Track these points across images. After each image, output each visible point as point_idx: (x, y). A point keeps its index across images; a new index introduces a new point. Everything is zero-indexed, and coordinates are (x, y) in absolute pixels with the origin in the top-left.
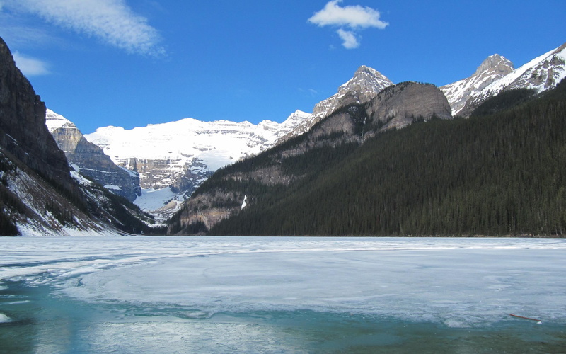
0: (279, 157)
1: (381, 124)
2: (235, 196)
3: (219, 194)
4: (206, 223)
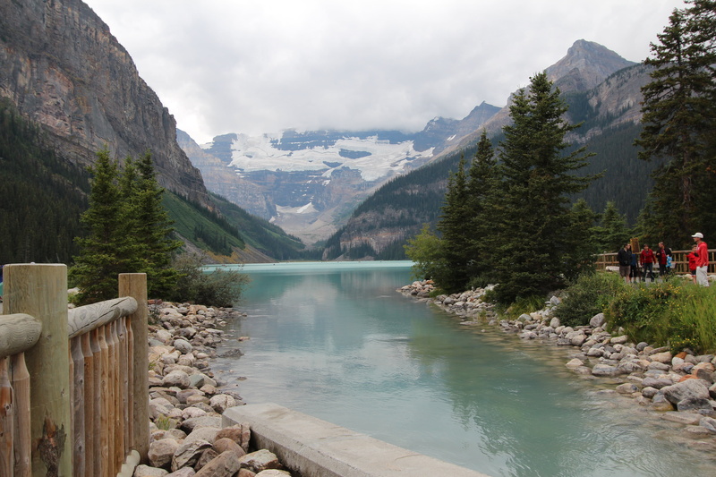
1: (610, 118)
2: (411, 213)
3: (389, 211)
4: (374, 245)
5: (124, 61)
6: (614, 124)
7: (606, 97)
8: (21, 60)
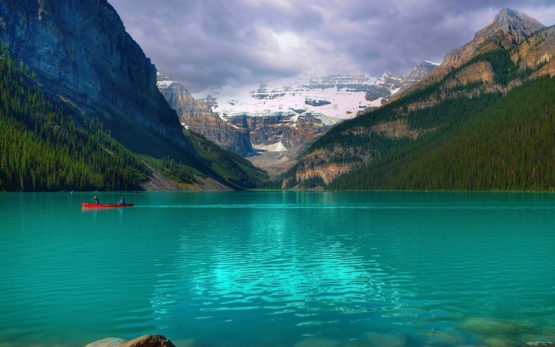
0: (405, 110)
1: (529, 71)
2: (356, 151)
3: (338, 149)
4: (324, 176)
5: (112, 18)
6: (533, 76)
7: (525, 53)
8: (19, 14)
